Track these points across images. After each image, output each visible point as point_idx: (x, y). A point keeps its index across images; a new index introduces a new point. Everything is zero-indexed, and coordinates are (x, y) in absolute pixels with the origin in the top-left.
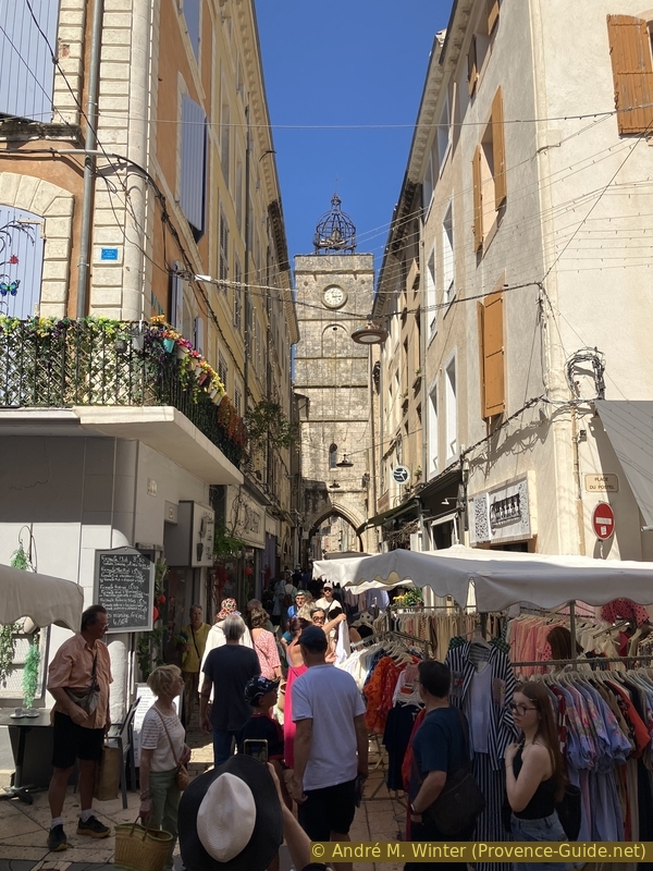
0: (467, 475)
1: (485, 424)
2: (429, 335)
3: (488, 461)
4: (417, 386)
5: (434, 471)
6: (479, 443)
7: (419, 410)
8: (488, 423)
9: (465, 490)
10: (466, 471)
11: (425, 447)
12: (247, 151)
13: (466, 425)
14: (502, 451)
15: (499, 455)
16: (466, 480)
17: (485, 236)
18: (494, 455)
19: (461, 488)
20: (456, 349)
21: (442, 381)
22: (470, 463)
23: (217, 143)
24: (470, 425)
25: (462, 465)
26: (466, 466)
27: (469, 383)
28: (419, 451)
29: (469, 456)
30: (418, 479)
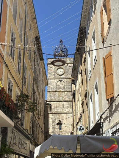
0: (103, 124)
1: (108, 102)
2: (89, 76)
3: (109, 117)
4: (86, 95)
5: (92, 125)
6: (106, 110)
7: (87, 104)
8: (109, 102)
9: (102, 130)
10: (102, 122)
11: (89, 117)
12: (25, 16)
13: (102, 105)
14: (114, 112)
15: (113, 113)
16: (103, 126)
17: (105, 36)
18: (111, 114)
19: (101, 130)
20: (97, 78)
21: (94, 91)
22: (104, 119)
23: (11, 8)
24: (103, 105)
25: (101, 120)
26: (102, 120)
27: (102, 89)
28: (87, 119)
29: (103, 117)
30: (87, 129)
